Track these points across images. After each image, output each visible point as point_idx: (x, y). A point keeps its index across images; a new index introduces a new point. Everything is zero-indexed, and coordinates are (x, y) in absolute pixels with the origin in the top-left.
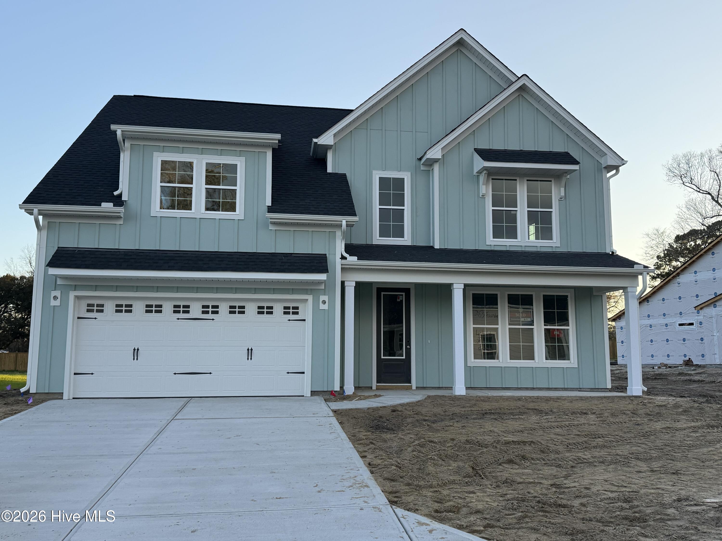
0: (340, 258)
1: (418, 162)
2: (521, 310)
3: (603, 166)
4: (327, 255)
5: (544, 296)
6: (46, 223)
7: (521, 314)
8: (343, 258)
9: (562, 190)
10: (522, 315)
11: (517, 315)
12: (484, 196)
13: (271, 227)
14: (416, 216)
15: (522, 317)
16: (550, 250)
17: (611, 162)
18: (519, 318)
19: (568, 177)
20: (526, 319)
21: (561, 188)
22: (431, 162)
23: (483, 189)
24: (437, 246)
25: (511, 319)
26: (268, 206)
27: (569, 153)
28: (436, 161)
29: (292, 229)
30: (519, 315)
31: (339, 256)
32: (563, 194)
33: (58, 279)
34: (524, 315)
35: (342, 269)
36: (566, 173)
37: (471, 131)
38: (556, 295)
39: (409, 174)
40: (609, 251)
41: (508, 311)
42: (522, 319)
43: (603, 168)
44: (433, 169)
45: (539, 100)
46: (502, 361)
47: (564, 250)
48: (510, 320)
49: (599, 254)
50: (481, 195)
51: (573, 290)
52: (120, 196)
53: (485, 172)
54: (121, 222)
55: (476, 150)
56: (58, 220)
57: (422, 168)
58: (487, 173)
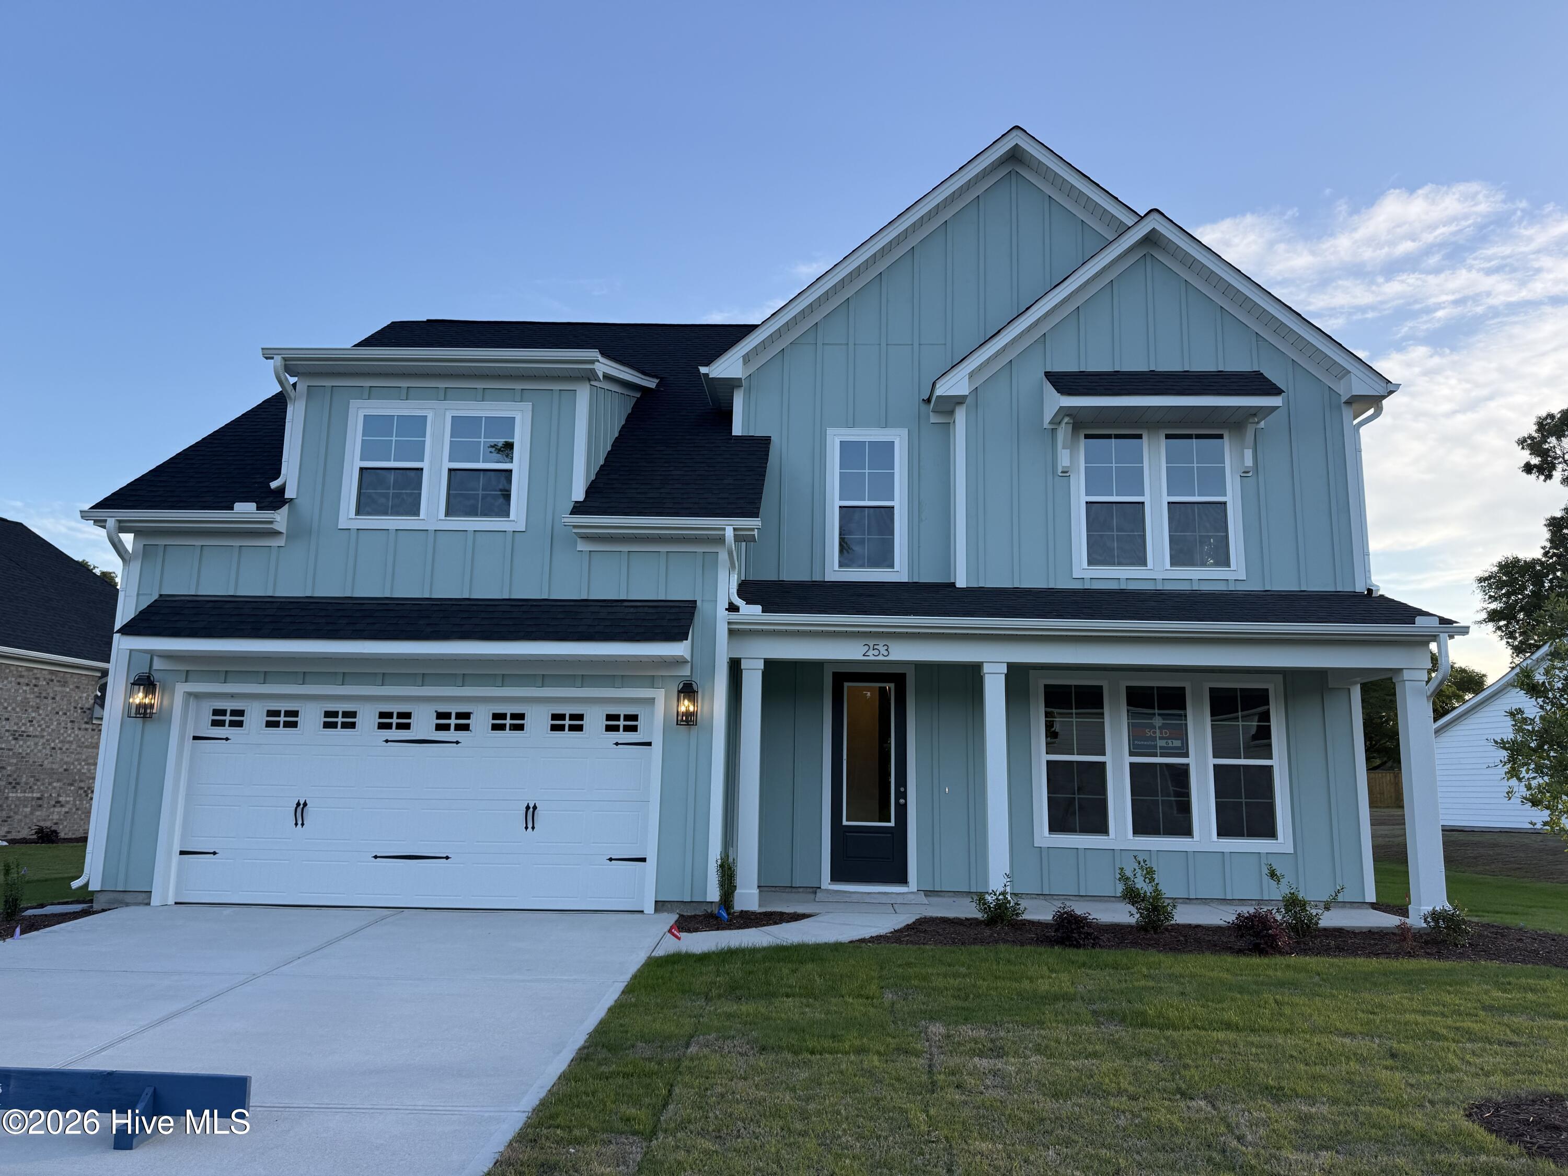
0: (726, 609)
1: (924, 407)
2: (1158, 721)
3: (1344, 399)
4: (698, 603)
5: (1212, 690)
6: (140, 546)
7: (1158, 731)
8: (733, 608)
9: (1248, 453)
10: (1161, 733)
11: (1149, 733)
12: (1066, 472)
13: (582, 546)
14: (920, 520)
15: (1161, 738)
16: (1221, 587)
17: (1360, 386)
18: (1154, 739)
19: (1262, 424)
20: (1170, 741)
21: (1246, 451)
22: (950, 405)
23: (1064, 459)
24: (961, 583)
25: (1136, 742)
26: (576, 502)
27: (1262, 374)
28: (959, 400)
29: (625, 548)
30: (1154, 733)
31: (723, 604)
32: (1249, 462)
33: (156, 659)
34: (1166, 733)
35: (731, 632)
36: (1255, 415)
37: (1037, 334)
38: (1241, 689)
39: (904, 432)
40: (1360, 588)
41: (1128, 723)
42: (1162, 743)
43: (1343, 405)
44: (954, 422)
45: (1190, 263)
46: (1114, 837)
47: (1255, 586)
48: (1133, 742)
49: (1338, 595)
50: (1060, 470)
51: (1280, 677)
52: (282, 490)
53: (1066, 420)
54: (281, 542)
55: (1048, 375)
56: (162, 542)
57: (934, 419)
58: (1072, 421)
